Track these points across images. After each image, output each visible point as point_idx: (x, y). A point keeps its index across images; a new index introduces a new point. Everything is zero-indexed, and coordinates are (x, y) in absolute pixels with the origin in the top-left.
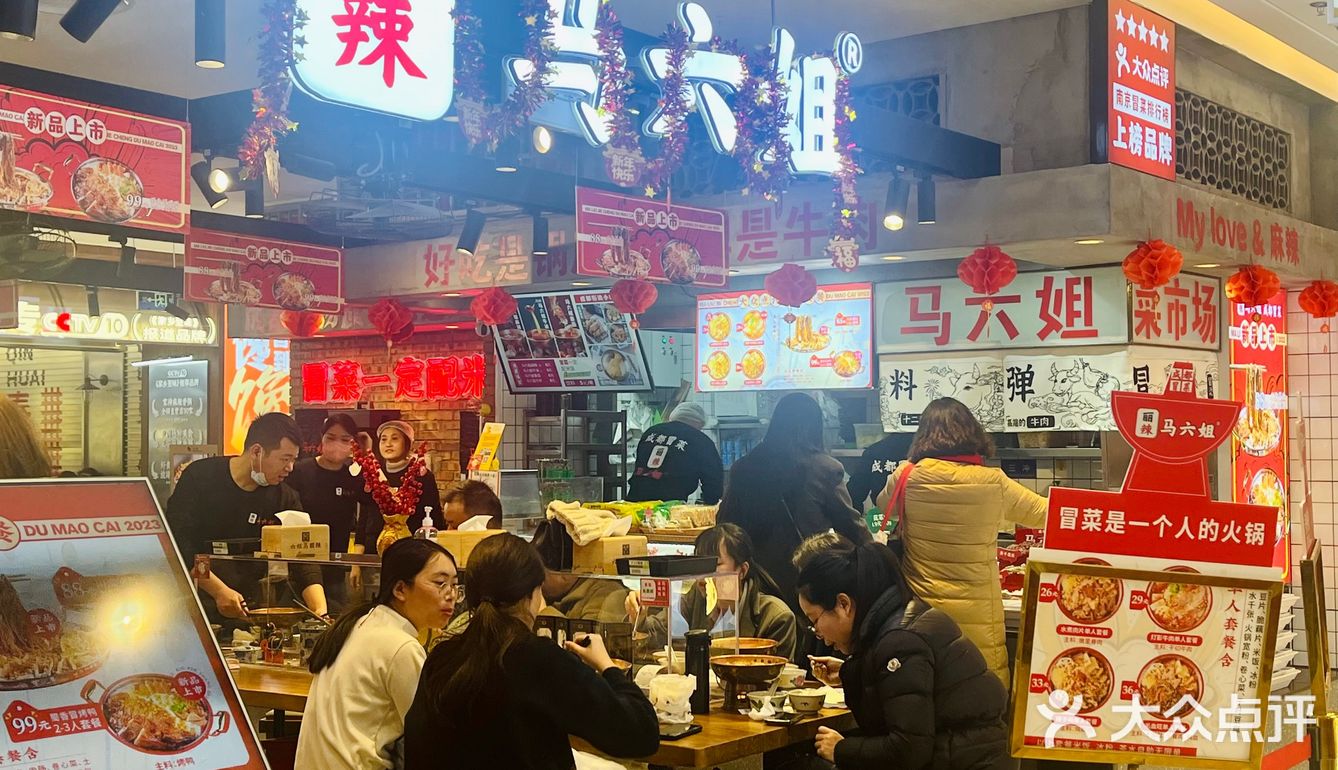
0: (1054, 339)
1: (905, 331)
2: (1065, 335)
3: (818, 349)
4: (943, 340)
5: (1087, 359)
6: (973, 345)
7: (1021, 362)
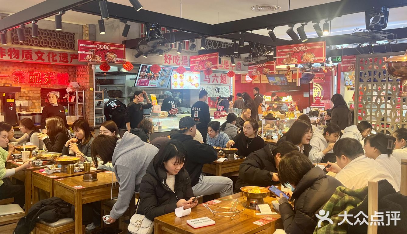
0: (222, 84)
1: (204, 80)
2: (223, 83)
3: (192, 82)
4: (209, 82)
5: (225, 87)
6: (212, 84)
7: (218, 86)
